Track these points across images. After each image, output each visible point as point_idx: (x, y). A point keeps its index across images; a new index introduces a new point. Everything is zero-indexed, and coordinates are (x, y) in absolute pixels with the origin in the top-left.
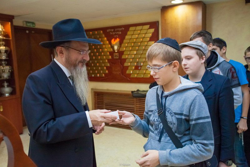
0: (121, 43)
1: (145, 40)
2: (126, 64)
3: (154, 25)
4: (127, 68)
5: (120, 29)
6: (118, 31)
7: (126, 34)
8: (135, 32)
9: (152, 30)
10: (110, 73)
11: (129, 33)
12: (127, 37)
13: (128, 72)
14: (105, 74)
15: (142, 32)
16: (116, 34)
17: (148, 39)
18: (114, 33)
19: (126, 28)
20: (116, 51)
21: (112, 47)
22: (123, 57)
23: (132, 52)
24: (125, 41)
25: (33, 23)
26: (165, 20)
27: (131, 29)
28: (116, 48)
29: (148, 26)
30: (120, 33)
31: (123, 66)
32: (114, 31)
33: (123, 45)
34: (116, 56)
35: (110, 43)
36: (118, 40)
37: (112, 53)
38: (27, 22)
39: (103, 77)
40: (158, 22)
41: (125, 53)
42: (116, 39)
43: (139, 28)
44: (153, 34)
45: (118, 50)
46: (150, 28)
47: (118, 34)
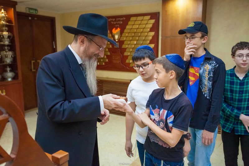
0: (122, 32)
1: (145, 30)
2: (126, 54)
3: (155, 16)
4: (127, 57)
5: (121, 19)
6: (119, 21)
7: (127, 24)
8: (137, 22)
9: (153, 21)
10: (110, 62)
11: (130, 23)
12: (128, 27)
13: (127, 61)
14: (105, 63)
15: (143, 22)
16: (117, 24)
17: (149, 30)
18: (115, 23)
19: (127, 18)
20: (117, 41)
21: (113, 37)
22: (124, 46)
23: (132, 42)
24: (125, 31)
25: (36, 10)
26: (166, 11)
27: (132, 19)
28: (117, 37)
29: (149, 17)
30: (121, 22)
31: (123, 56)
32: (115, 21)
33: (123, 35)
35: (111, 33)
36: (119, 30)
38: (30, 9)
39: (103, 66)
40: (159, 13)
41: (125, 43)
42: (116, 28)
43: (140, 18)
44: (154, 24)
45: (119, 39)
46: (151, 19)
47: (119, 24)
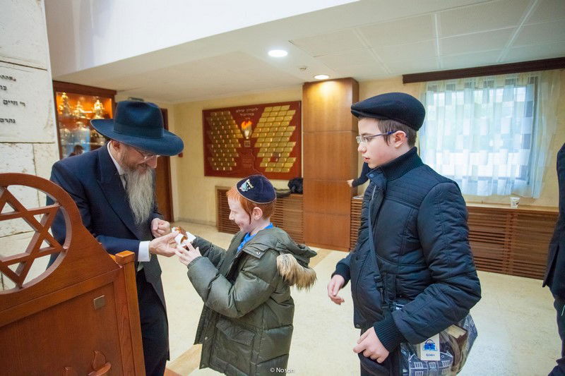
0: (253, 127)
1: (283, 124)
2: (259, 155)
3: (295, 105)
4: (261, 159)
5: (253, 110)
6: (250, 112)
7: (260, 116)
8: (272, 114)
9: (293, 112)
10: (240, 165)
11: (263, 115)
12: (261, 120)
13: (262, 165)
14: (233, 167)
15: (280, 114)
16: (247, 116)
17: (288, 123)
18: (245, 115)
19: (261, 108)
20: (247, 138)
21: (243, 133)
22: (256, 146)
23: (267, 140)
24: (258, 125)
25: (141, 100)
26: (308, 99)
27: (267, 109)
28: (247, 133)
29: (288, 107)
30: (253, 114)
31: (256, 158)
32: (245, 112)
33: (256, 130)
34: (247, 144)
35: (240, 127)
36: (249, 124)
37: (242, 140)
38: (133, 99)
39: (229, 171)
40: (301, 102)
41: (258, 140)
42: (247, 122)
43: (278, 108)
44: (294, 116)
45: (250, 136)
46: (291, 109)
47: (250, 116)
